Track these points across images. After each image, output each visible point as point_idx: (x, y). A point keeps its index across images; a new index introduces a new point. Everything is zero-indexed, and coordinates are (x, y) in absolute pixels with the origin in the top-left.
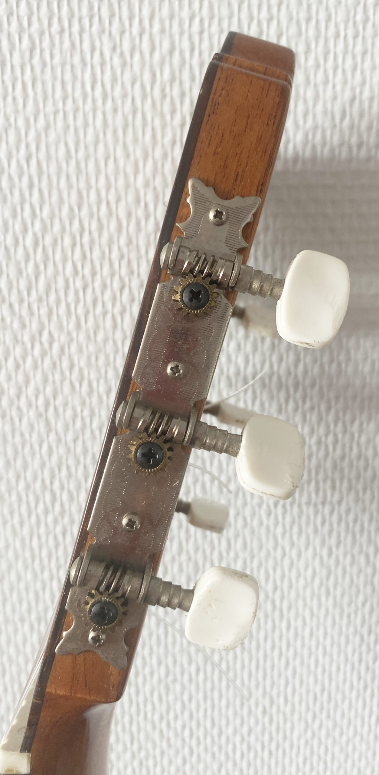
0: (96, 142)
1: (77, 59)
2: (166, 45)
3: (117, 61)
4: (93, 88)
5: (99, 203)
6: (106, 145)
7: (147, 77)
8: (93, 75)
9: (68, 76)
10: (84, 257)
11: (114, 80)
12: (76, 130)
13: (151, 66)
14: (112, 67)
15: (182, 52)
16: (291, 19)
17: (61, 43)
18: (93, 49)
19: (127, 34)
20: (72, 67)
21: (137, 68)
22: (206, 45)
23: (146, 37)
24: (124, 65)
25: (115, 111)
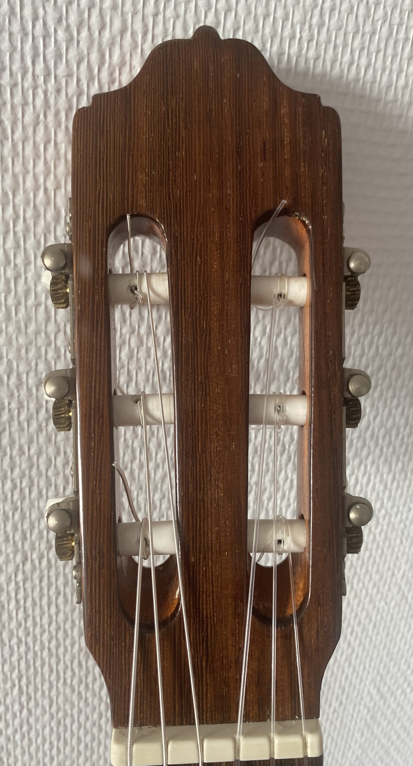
0: (36, 124)
2: (117, 24)
3: (61, 34)
4: (33, 63)
5: (36, 189)
6: (46, 128)
7: (94, 57)
8: (35, 48)
10: (18, 246)
11: (58, 56)
13: (100, 45)
14: (56, 41)
15: (133, 34)
16: (249, 13)
21: (84, 45)
22: (159, 29)
24: (70, 40)
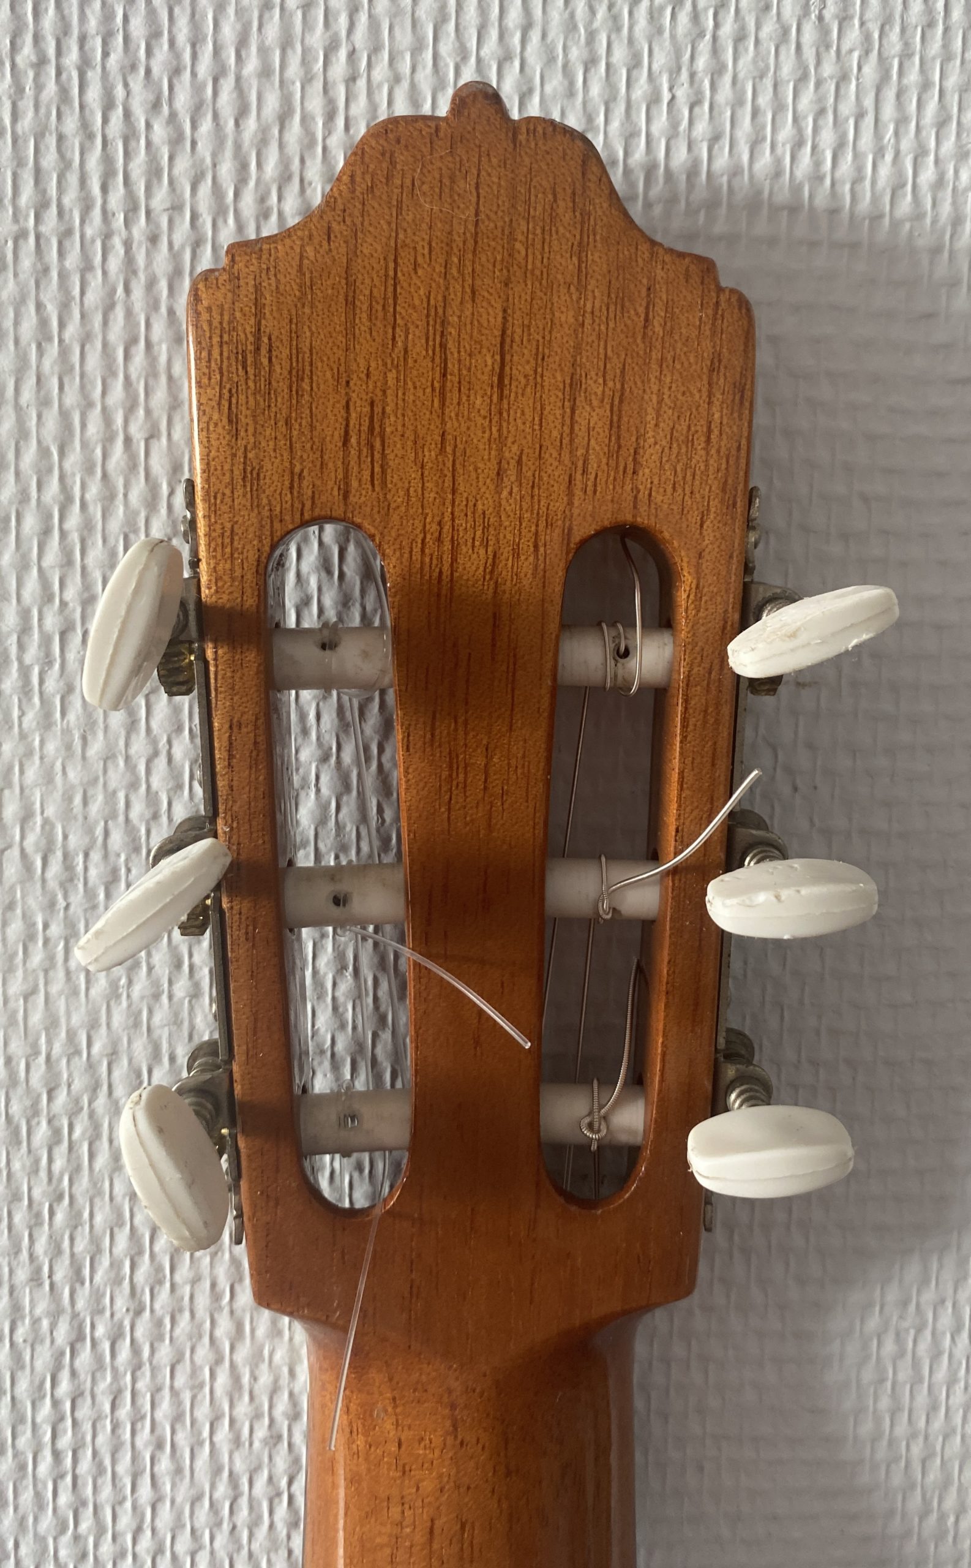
1: (71, 124)
9: (50, 159)
12: (63, 276)
17: (39, 87)
18: (108, 106)
19: (187, 75)
20: (61, 138)
23: (227, 85)
25: (154, 239)
